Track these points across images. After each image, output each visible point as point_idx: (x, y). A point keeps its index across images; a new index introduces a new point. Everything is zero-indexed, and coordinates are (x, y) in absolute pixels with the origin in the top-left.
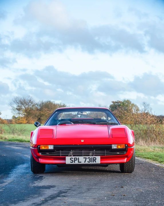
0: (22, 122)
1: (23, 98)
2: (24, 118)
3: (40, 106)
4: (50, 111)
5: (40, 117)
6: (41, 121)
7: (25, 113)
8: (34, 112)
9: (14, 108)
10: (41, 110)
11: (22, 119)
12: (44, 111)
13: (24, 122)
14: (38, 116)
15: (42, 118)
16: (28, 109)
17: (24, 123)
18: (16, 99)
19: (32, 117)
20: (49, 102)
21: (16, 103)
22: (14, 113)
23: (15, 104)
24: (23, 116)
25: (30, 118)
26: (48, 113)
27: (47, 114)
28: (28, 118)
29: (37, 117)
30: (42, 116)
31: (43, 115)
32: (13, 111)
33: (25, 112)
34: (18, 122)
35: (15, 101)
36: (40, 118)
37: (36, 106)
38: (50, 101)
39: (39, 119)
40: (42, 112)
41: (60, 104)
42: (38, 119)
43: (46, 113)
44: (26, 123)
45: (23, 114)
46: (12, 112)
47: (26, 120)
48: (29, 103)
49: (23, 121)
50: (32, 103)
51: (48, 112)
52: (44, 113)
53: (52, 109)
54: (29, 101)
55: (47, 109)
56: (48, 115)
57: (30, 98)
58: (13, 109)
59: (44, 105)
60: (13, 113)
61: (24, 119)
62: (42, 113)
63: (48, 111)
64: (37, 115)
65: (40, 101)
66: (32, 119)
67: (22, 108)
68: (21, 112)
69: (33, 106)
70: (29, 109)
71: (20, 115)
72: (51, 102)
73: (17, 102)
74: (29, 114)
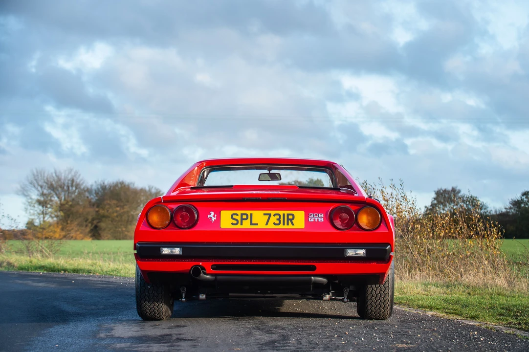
0: (51, 234)
1: (54, 175)
2: (56, 226)
3: (97, 193)
4: (122, 207)
5: (98, 222)
6: (100, 232)
7: (61, 214)
8: (81, 210)
9: (31, 199)
10: (99, 204)
11: (52, 227)
12: (107, 207)
13: (57, 235)
14: (93, 220)
15: (102, 225)
16: (67, 202)
17: (55, 239)
18: (36, 178)
19: (76, 223)
20: (119, 186)
21: (36, 185)
22: (32, 211)
23: (33, 189)
24: (55, 219)
25: (73, 225)
26: (117, 212)
27: (115, 214)
28: (67, 224)
29: (90, 222)
30: (104, 219)
31: (104, 216)
32: (29, 208)
33: (60, 210)
34: (43, 235)
35: (35, 182)
36: (99, 224)
37: (87, 194)
38: (122, 183)
39: (96, 227)
40: (103, 209)
41: (147, 189)
42: (92, 228)
43: (113, 213)
44: (62, 236)
45: (53, 215)
46: (26, 209)
47: (62, 229)
48: (70, 188)
49: (55, 232)
50: (76, 188)
51: (118, 209)
52: (108, 211)
53: (128, 201)
54: (70, 182)
55: (115, 202)
56: (117, 216)
57: (73, 173)
58: (30, 201)
59: (106, 191)
60: (28, 212)
61: (58, 227)
62: (101, 212)
63: (118, 207)
64: (90, 218)
65: (96, 182)
66: (76, 229)
67: (53, 199)
68: (50, 210)
69: (79, 193)
70: (70, 203)
71: (48, 219)
72: (125, 186)
73: (39, 185)
74: (69, 216)
